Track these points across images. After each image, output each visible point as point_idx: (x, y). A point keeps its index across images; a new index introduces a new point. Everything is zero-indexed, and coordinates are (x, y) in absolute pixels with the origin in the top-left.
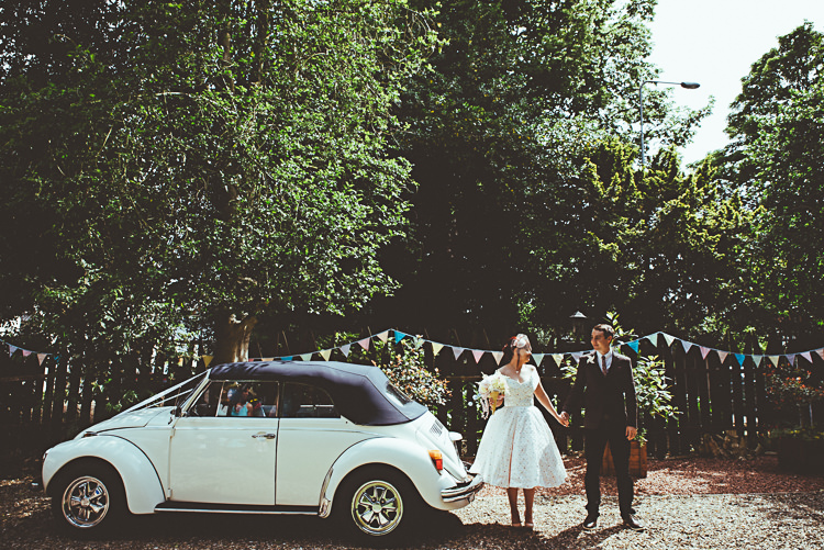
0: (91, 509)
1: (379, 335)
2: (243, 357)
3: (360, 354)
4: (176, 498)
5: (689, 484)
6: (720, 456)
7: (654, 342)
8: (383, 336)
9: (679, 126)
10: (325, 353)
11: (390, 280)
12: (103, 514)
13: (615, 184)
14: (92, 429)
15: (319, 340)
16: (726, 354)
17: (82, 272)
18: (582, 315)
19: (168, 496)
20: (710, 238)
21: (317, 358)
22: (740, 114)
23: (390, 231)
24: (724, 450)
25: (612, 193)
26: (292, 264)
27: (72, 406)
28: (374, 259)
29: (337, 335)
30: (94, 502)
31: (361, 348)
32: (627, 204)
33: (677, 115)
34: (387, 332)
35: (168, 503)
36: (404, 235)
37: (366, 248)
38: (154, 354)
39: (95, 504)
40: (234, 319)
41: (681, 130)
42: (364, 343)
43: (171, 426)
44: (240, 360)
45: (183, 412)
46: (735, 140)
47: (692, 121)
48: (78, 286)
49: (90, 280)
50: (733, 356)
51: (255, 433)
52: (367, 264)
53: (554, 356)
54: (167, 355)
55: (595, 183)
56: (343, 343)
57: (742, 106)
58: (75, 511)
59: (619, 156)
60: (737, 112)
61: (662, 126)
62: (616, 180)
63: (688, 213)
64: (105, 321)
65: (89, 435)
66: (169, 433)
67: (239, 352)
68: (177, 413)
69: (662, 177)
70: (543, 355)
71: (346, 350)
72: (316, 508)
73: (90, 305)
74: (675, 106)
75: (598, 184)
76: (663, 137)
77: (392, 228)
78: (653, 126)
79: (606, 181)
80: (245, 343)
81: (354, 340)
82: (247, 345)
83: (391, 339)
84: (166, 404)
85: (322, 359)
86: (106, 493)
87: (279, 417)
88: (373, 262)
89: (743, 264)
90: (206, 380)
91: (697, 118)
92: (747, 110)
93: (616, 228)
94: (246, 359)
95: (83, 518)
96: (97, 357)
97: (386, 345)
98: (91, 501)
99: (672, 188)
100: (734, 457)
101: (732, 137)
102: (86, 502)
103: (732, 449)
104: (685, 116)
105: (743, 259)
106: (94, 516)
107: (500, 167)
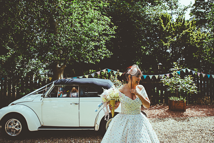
0: (15, 130)
1: (103, 70)
2: (61, 77)
3: (97, 76)
4: (45, 125)
5: (199, 113)
6: (203, 104)
7: (185, 71)
8: (104, 71)
9: (181, 11)
10: (87, 76)
11: (109, 52)
12: (20, 131)
13: (168, 26)
14: (14, 102)
15: (84, 72)
16: (205, 74)
17: (8, 51)
18: (161, 64)
19: (42, 124)
20: (196, 41)
21: (84, 77)
22: (194, 9)
23: (110, 36)
24: (204, 102)
25: (167, 29)
26: (78, 47)
27: (9, 93)
28: (104, 45)
29: (90, 70)
30: (16, 127)
31: (97, 74)
32: (170, 32)
33: (181, 8)
34: (105, 70)
35: (42, 127)
36: (114, 37)
37: (101, 42)
38: (34, 77)
39: (17, 128)
40: (58, 66)
41: (182, 12)
42: (99, 73)
43: (41, 101)
44: (61, 78)
45: (46, 96)
46: (192, 17)
47: (185, 9)
48: (7, 55)
49: (11, 53)
50: (207, 75)
51: (71, 103)
52: (102, 47)
53: (156, 76)
54: (38, 77)
55: (162, 25)
56: (92, 73)
57: (194, 7)
58: (10, 130)
59: (168, 18)
60: (193, 9)
61: (176, 11)
62: (168, 24)
63: (190, 34)
64: (17, 66)
65: (13, 104)
66: (41, 103)
67: (60, 76)
68: (44, 96)
69: (180, 24)
70: (152, 76)
71: (93, 75)
72: (94, 127)
73: (11, 61)
74: (180, 5)
75: (163, 26)
76: (176, 14)
77: (110, 35)
78: (174, 11)
79: (165, 25)
80: (62, 73)
81: (95, 72)
82: (63, 74)
83: (107, 71)
84: (39, 93)
85: (86, 78)
86: (20, 124)
87: (79, 97)
88: (104, 46)
89: (205, 49)
90: (53, 85)
91: (187, 9)
92: (196, 9)
93: (168, 39)
94: (62, 78)
95: (13, 132)
96: (16, 78)
97: (105, 73)
98: (15, 127)
99: (183, 27)
100: (207, 104)
101: (191, 16)
102: (13, 127)
103: (206, 102)
104: (183, 8)
105: (205, 47)
106: (17, 132)
107: (134, 21)
